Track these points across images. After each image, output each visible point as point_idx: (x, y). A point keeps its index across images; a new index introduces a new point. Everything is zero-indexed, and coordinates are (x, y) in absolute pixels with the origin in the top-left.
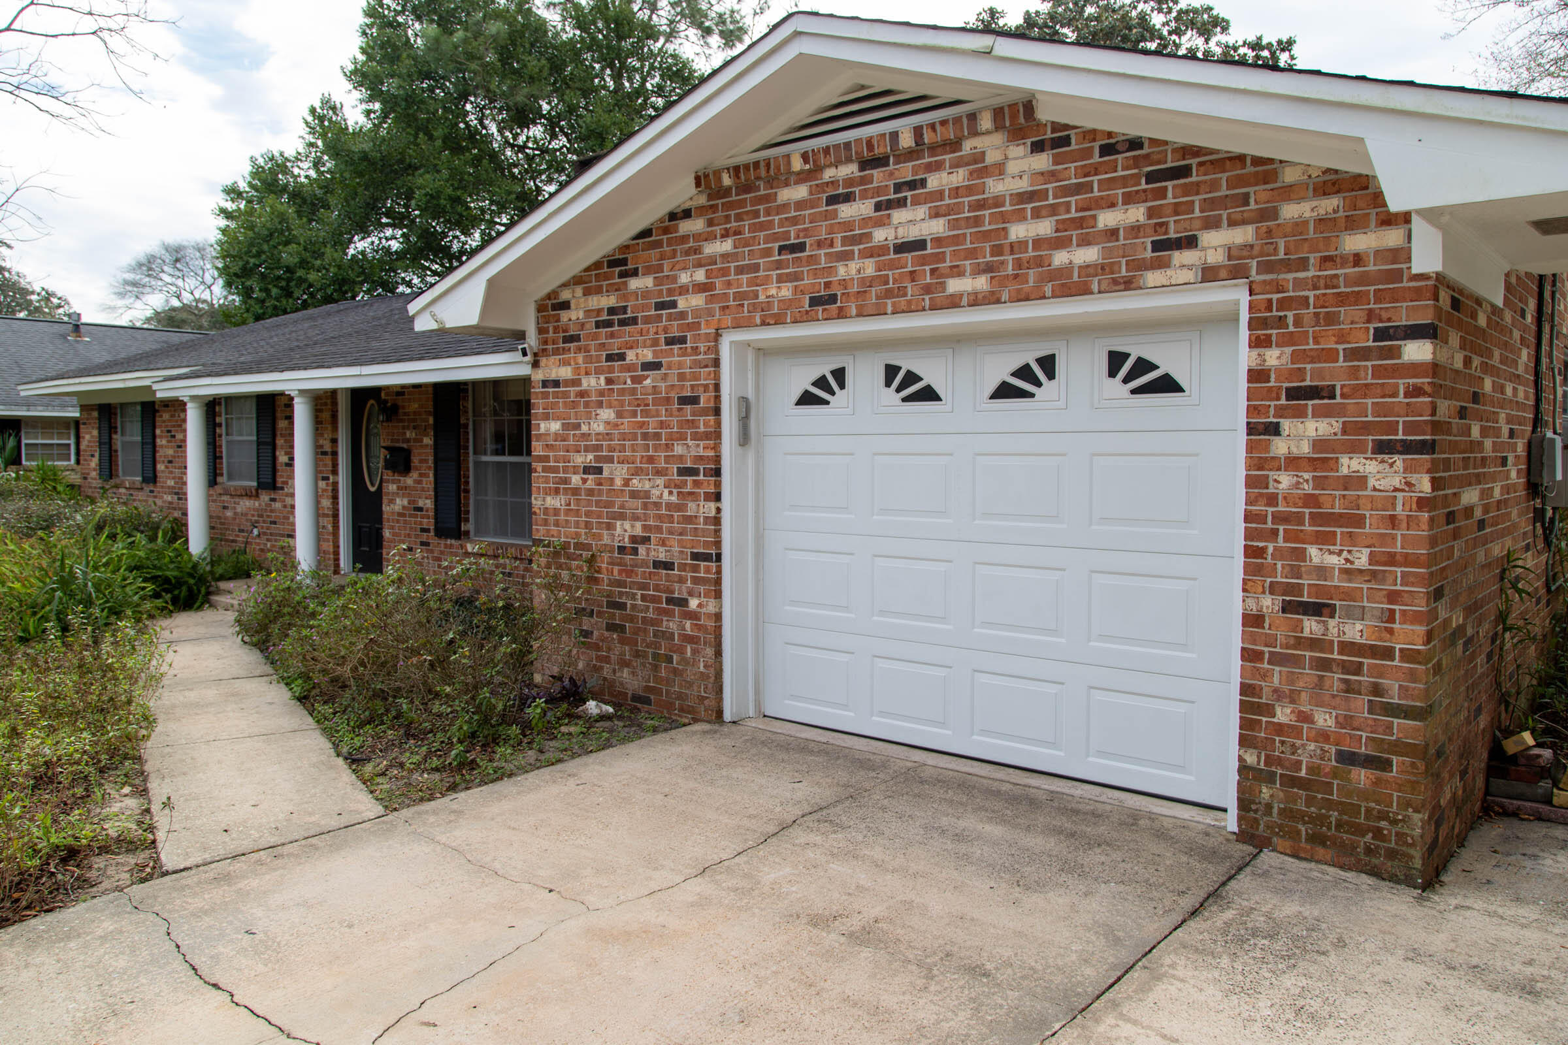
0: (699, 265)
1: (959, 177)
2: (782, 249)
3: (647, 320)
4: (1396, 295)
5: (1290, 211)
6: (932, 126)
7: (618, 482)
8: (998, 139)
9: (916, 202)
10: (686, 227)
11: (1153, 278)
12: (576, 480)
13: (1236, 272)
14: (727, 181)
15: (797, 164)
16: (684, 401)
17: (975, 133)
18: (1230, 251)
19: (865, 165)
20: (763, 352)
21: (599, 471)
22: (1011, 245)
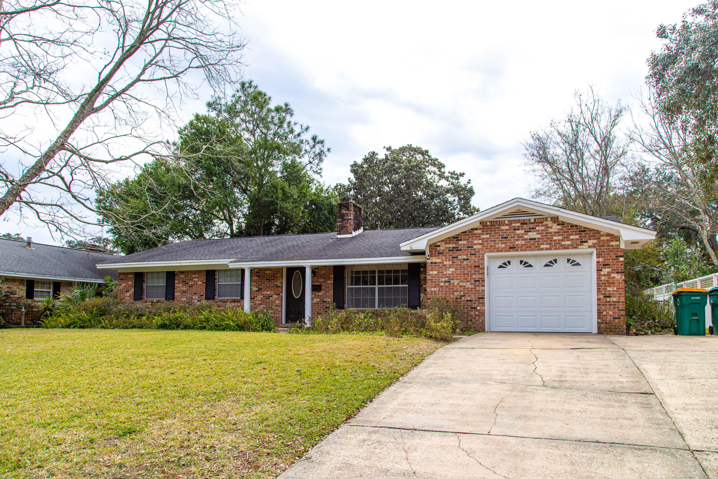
0: (480, 239)
1: (543, 228)
2: (502, 238)
3: (465, 250)
4: (618, 251)
5: (602, 238)
6: (538, 219)
7: (456, 284)
8: (551, 222)
9: (534, 231)
10: (475, 232)
11: (580, 247)
12: (442, 284)
13: (594, 247)
14: (488, 224)
15: (507, 222)
16: (475, 267)
17: (546, 221)
18: (593, 244)
19: (522, 224)
20: (490, 257)
21: (450, 282)
22: (554, 241)
